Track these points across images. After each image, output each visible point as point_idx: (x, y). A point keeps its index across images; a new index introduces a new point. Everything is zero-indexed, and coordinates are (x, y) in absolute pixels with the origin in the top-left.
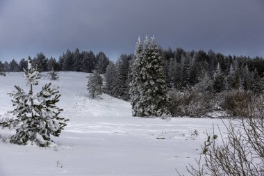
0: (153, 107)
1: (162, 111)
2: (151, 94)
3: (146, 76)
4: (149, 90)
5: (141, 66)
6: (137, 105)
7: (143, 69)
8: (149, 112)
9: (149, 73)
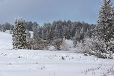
0: (20, 45)
1: (24, 47)
2: (20, 40)
3: (18, 33)
4: (19, 39)
5: (16, 29)
6: (14, 45)
7: (17, 30)
8: (19, 47)
9: (19, 32)
